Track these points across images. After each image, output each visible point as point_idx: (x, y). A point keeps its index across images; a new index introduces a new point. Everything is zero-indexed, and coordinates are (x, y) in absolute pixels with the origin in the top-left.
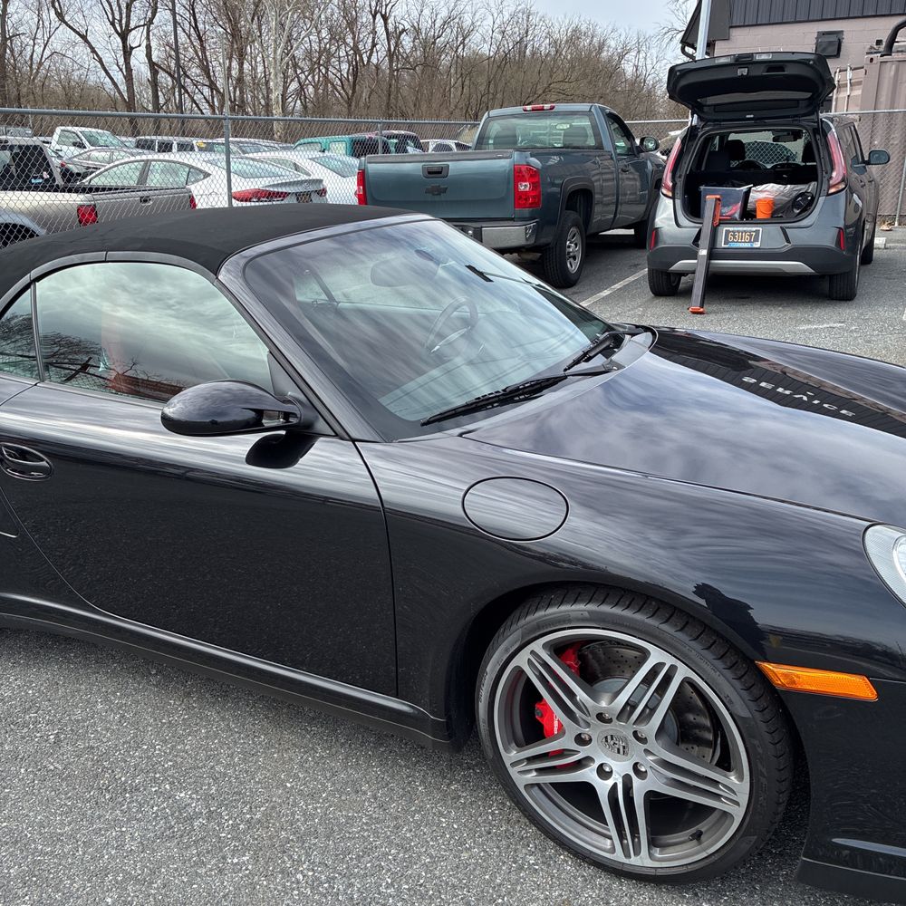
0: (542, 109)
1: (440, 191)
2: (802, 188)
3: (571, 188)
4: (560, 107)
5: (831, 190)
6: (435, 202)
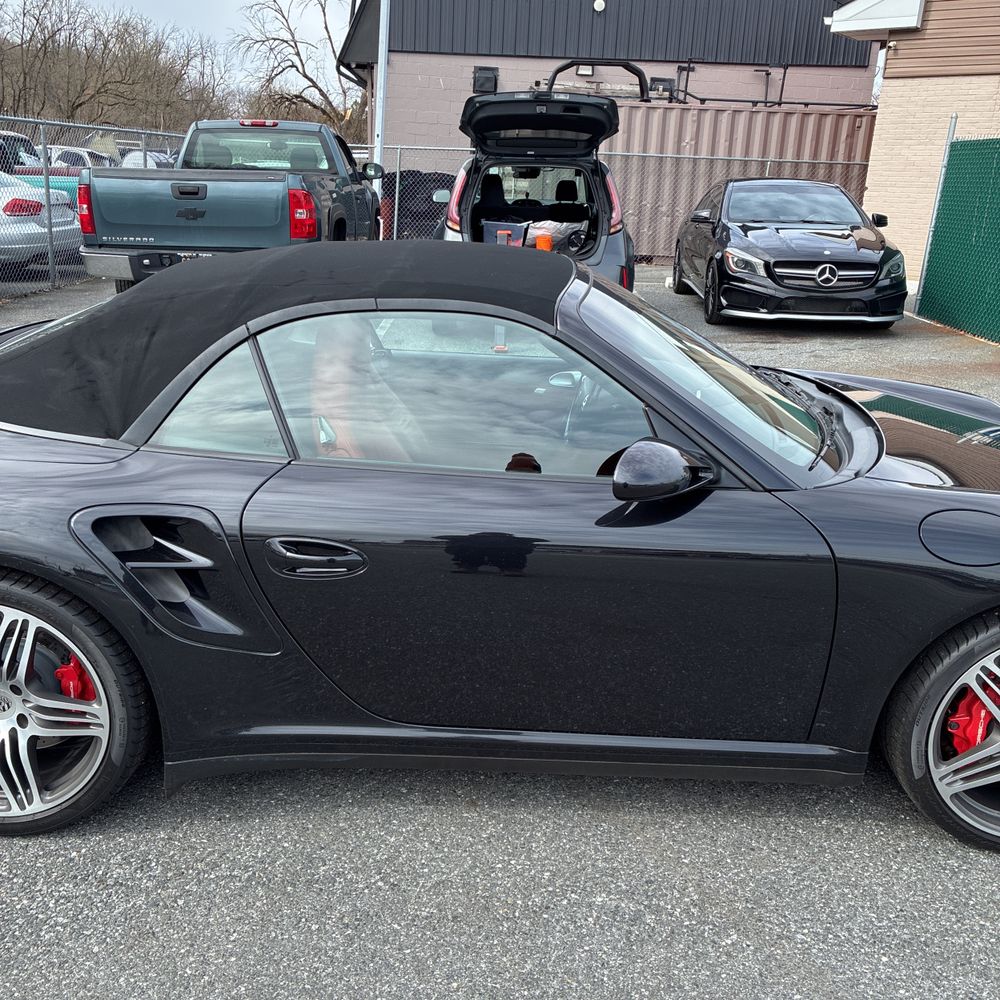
0: (264, 125)
1: (197, 215)
2: (576, 226)
3: (335, 216)
4: (283, 124)
5: (612, 230)
6: (190, 227)
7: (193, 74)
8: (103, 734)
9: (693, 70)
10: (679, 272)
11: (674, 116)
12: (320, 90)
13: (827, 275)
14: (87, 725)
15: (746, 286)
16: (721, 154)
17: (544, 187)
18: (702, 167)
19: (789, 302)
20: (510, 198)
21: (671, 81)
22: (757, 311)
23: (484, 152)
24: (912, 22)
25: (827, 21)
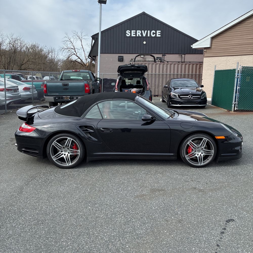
0: (77, 71)
1: (67, 89)
2: (140, 89)
3: (93, 89)
4: (81, 71)
5: (147, 90)
6: (65, 91)
7: (50, 56)
8: (79, 154)
9: (165, 55)
10: (163, 98)
11: (161, 66)
12: (81, 59)
13: (190, 97)
14: (77, 153)
15: (175, 100)
16: (172, 73)
17: (134, 82)
18: (168, 76)
19: (183, 102)
20: (127, 84)
21: (161, 58)
22: (177, 104)
23: (122, 76)
24: (209, 46)
25: (192, 46)
